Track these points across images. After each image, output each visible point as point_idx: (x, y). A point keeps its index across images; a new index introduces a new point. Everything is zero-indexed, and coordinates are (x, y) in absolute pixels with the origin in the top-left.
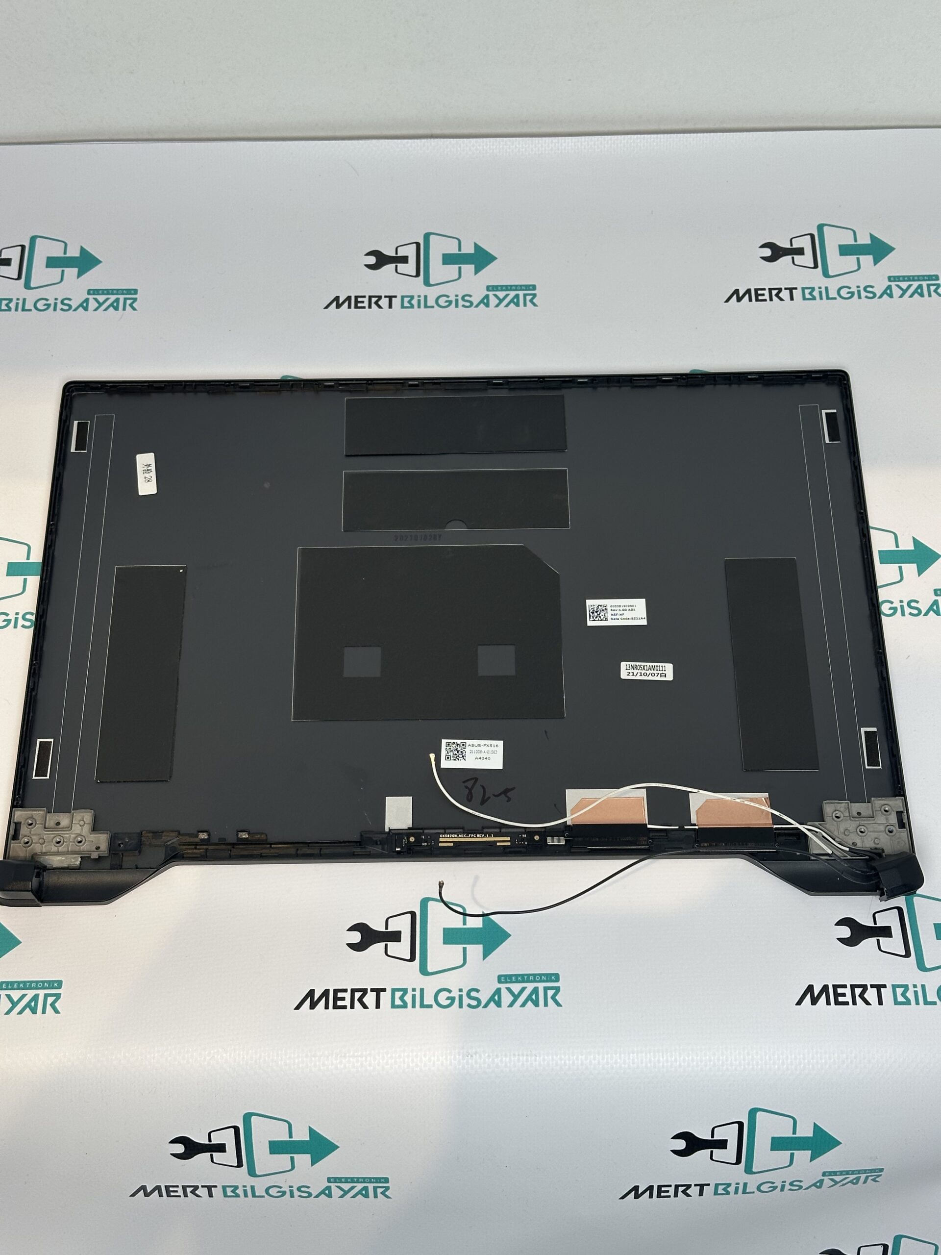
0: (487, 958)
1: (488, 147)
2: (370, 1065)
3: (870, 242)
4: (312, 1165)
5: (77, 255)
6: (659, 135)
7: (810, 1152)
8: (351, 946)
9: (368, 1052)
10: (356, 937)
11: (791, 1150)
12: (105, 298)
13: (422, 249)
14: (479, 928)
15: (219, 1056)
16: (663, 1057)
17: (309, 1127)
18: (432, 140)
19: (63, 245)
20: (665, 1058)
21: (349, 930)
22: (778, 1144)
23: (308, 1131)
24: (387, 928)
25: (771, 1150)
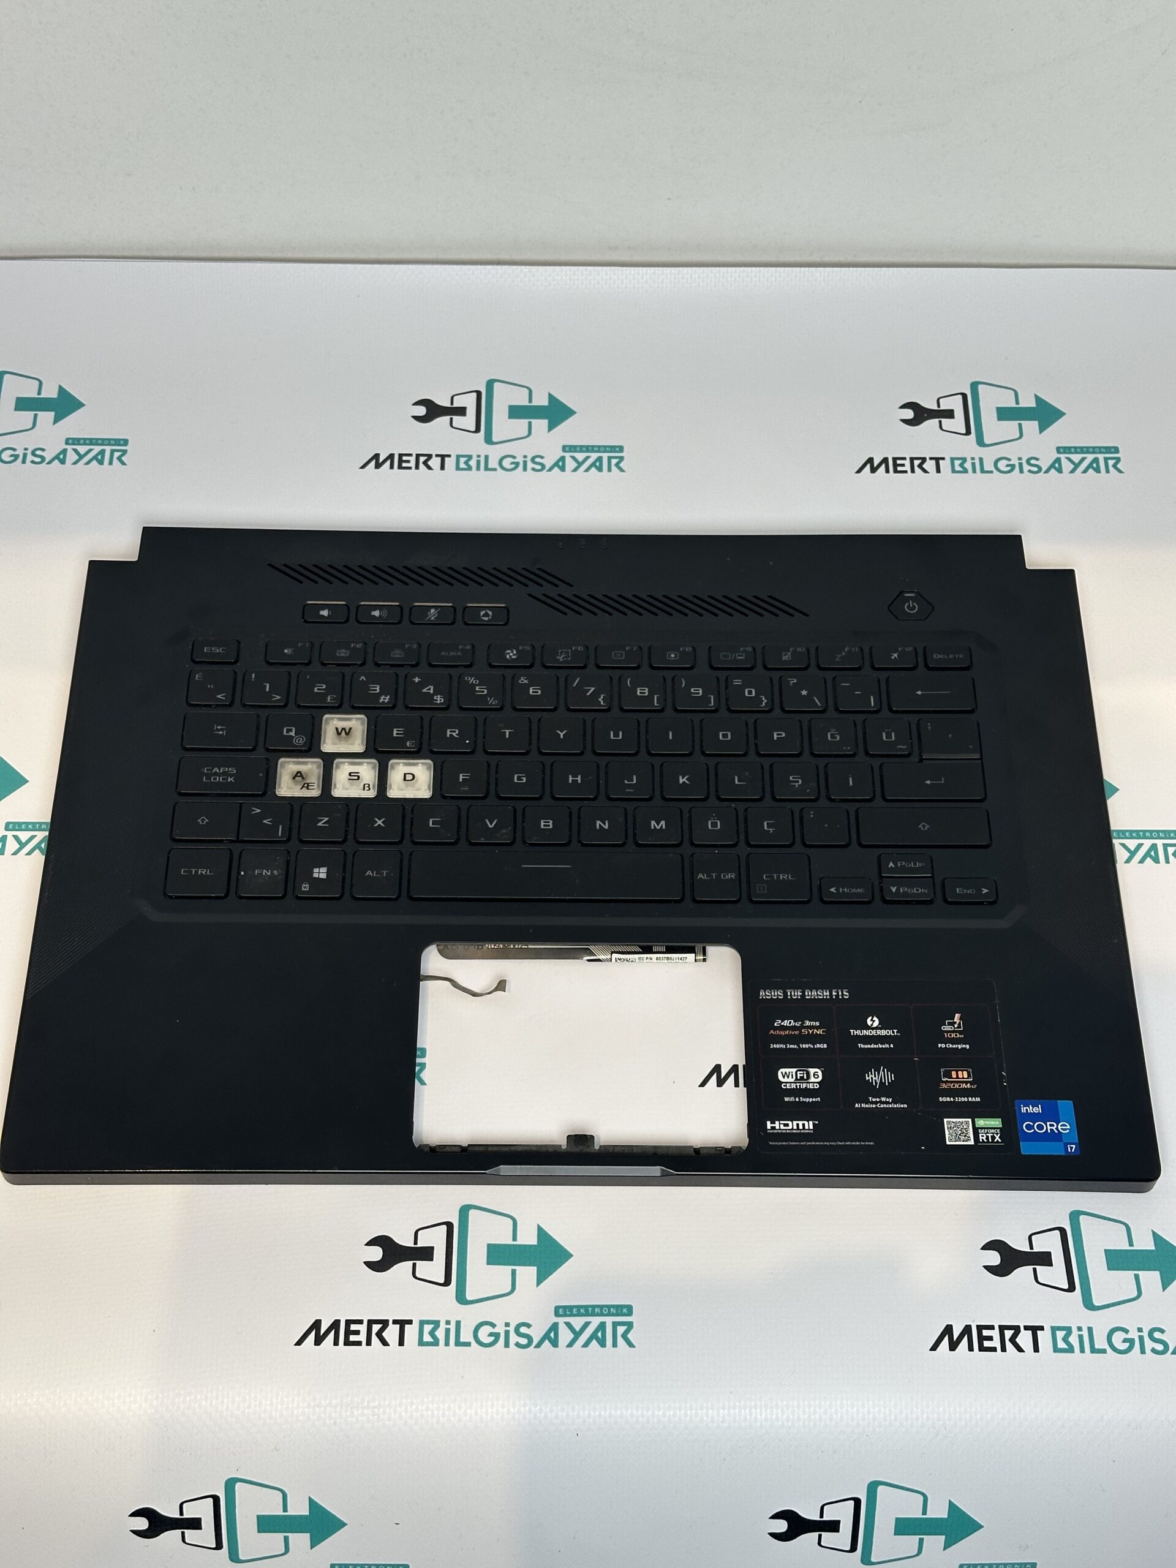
0: (542, 1284)
1: (568, 277)
2: (389, 1419)
3: (1034, 405)
4: (311, 1548)
5: (55, 396)
6: (779, 269)
7: (944, 1537)
8: (370, 1265)
9: (387, 1403)
10: (376, 1254)
11: (919, 1535)
12: (86, 450)
13: (483, 400)
14: (533, 1245)
15: (197, 1405)
16: (761, 1415)
17: (310, 1498)
18: (499, 267)
19: (37, 383)
20: (763, 1417)
21: (367, 1244)
22: (904, 1527)
23: (308, 1503)
24: (416, 1243)
25: (895, 1534)
